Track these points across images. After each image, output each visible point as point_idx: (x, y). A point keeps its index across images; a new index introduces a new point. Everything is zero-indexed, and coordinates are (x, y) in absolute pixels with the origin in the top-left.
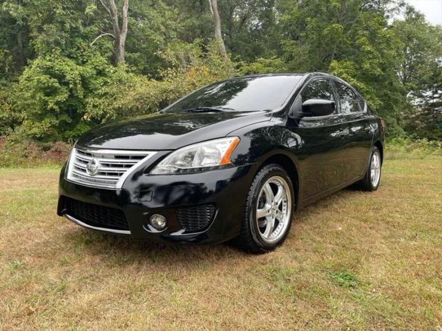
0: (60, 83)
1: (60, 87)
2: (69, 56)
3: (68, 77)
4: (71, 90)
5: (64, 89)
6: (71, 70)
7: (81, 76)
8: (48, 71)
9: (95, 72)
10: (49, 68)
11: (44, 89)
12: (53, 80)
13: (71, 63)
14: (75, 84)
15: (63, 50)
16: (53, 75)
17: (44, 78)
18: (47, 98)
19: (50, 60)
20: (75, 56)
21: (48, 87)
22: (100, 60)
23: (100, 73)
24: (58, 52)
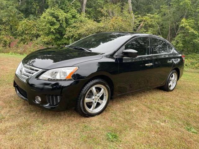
0: (57, 20)
1: (56, 22)
2: (62, 9)
3: (60, 18)
4: (61, 24)
5: (58, 23)
6: (62, 15)
7: (66, 18)
8: (52, 15)
9: (71, 16)
10: (53, 13)
11: (50, 22)
12: (54, 19)
13: (62, 11)
14: (63, 21)
15: (59, 6)
16: (54, 17)
17: (50, 18)
18: (51, 27)
19: (53, 10)
20: (64, 8)
21: (52, 22)
22: (74, 11)
23: (74, 17)
24: (57, 6)
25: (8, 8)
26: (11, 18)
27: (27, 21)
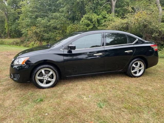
1: (91, 23)
2: (95, 13)
3: (93, 20)
4: (94, 25)
5: (92, 24)
6: (94, 17)
7: (97, 19)
8: (88, 19)
9: (102, 17)
10: (88, 18)
11: (86, 25)
12: (88, 21)
13: (95, 15)
14: (95, 22)
15: (93, 11)
17: (86, 21)
18: (87, 27)
19: (89, 15)
20: (97, 12)
22: (104, 12)
23: (105, 18)
24: (91, 12)
25: (60, 18)
26: (62, 25)
27: (72, 26)
